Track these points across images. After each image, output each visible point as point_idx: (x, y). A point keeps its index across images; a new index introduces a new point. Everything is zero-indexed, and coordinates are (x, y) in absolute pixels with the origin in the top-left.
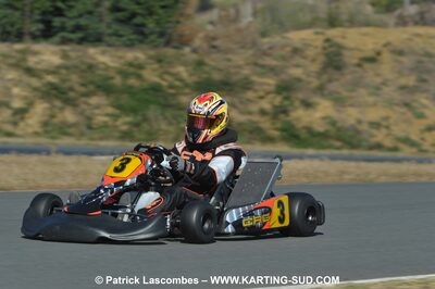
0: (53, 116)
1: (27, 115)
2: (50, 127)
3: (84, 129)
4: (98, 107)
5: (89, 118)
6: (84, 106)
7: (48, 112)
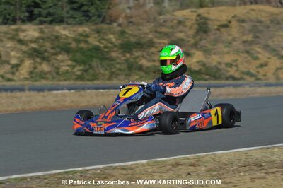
0: (35, 68)
1: (20, 68)
2: (33, 75)
3: (55, 75)
4: (62, 61)
5: (57, 68)
6: (54, 61)
7: (32, 65)
